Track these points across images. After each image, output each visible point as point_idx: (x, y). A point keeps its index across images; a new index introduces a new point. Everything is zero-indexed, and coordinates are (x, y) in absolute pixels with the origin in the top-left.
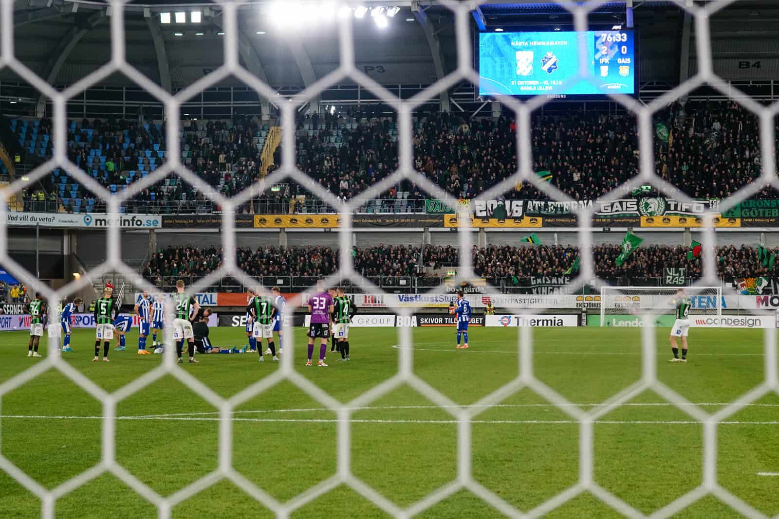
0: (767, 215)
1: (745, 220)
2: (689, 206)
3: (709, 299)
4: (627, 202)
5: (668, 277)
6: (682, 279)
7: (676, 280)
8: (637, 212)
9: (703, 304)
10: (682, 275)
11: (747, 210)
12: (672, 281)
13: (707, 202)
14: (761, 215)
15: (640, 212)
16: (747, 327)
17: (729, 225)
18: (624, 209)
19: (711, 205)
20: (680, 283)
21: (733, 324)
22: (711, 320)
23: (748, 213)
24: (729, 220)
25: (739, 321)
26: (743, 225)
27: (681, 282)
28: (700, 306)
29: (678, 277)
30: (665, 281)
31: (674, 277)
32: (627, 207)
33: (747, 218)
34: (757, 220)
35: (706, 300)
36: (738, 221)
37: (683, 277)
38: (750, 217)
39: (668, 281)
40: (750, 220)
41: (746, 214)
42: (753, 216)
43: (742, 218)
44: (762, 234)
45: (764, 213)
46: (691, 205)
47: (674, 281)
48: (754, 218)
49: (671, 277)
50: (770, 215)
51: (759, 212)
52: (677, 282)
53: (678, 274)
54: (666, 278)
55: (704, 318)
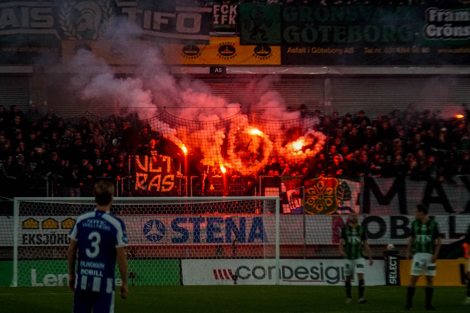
0: (336, 39)
1: (289, 50)
2: (169, 18)
3: (230, 223)
4: (31, 8)
5: (138, 175)
6: (169, 180)
7: (156, 181)
8: (55, 32)
9: (217, 235)
10: (169, 170)
11: (294, 28)
12: (147, 184)
13: (209, 10)
14: (325, 39)
15: (61, 32)
16: (325, 284)
17: (255, 60)
18: (25, 24)
19: (216, 16)
20: (164, 190)
21: (294, 278)
22: (248, 269)
23: (296, 35)
24: (256, 50)
25: (307, 272)
26: (286, 61)
27: (167, 186)
28: (210, 239)
29: (159, 176)
30: (133, 185)
31: (151, 175)
32: (31, 20)
33: (293, 45)
34: (316, 51)
35: (223, 226)
36: (276, 51)
37: (172, 177)
38: (300, 45)
39: (138, 185)
40: (302, 50)
41: (292, 37)
42: (306, 40)
43: (284, 45)
44: (327, 81)
45: (331, 33)
46: (173, 15)
47: (151, 184)
48: (311, 45)
49: (145, 176)
50: (343, 41)
51: (320, 34)
52: (158, 185)
53: (160, 170)
54: (134, 178)
55: (231, 265)
